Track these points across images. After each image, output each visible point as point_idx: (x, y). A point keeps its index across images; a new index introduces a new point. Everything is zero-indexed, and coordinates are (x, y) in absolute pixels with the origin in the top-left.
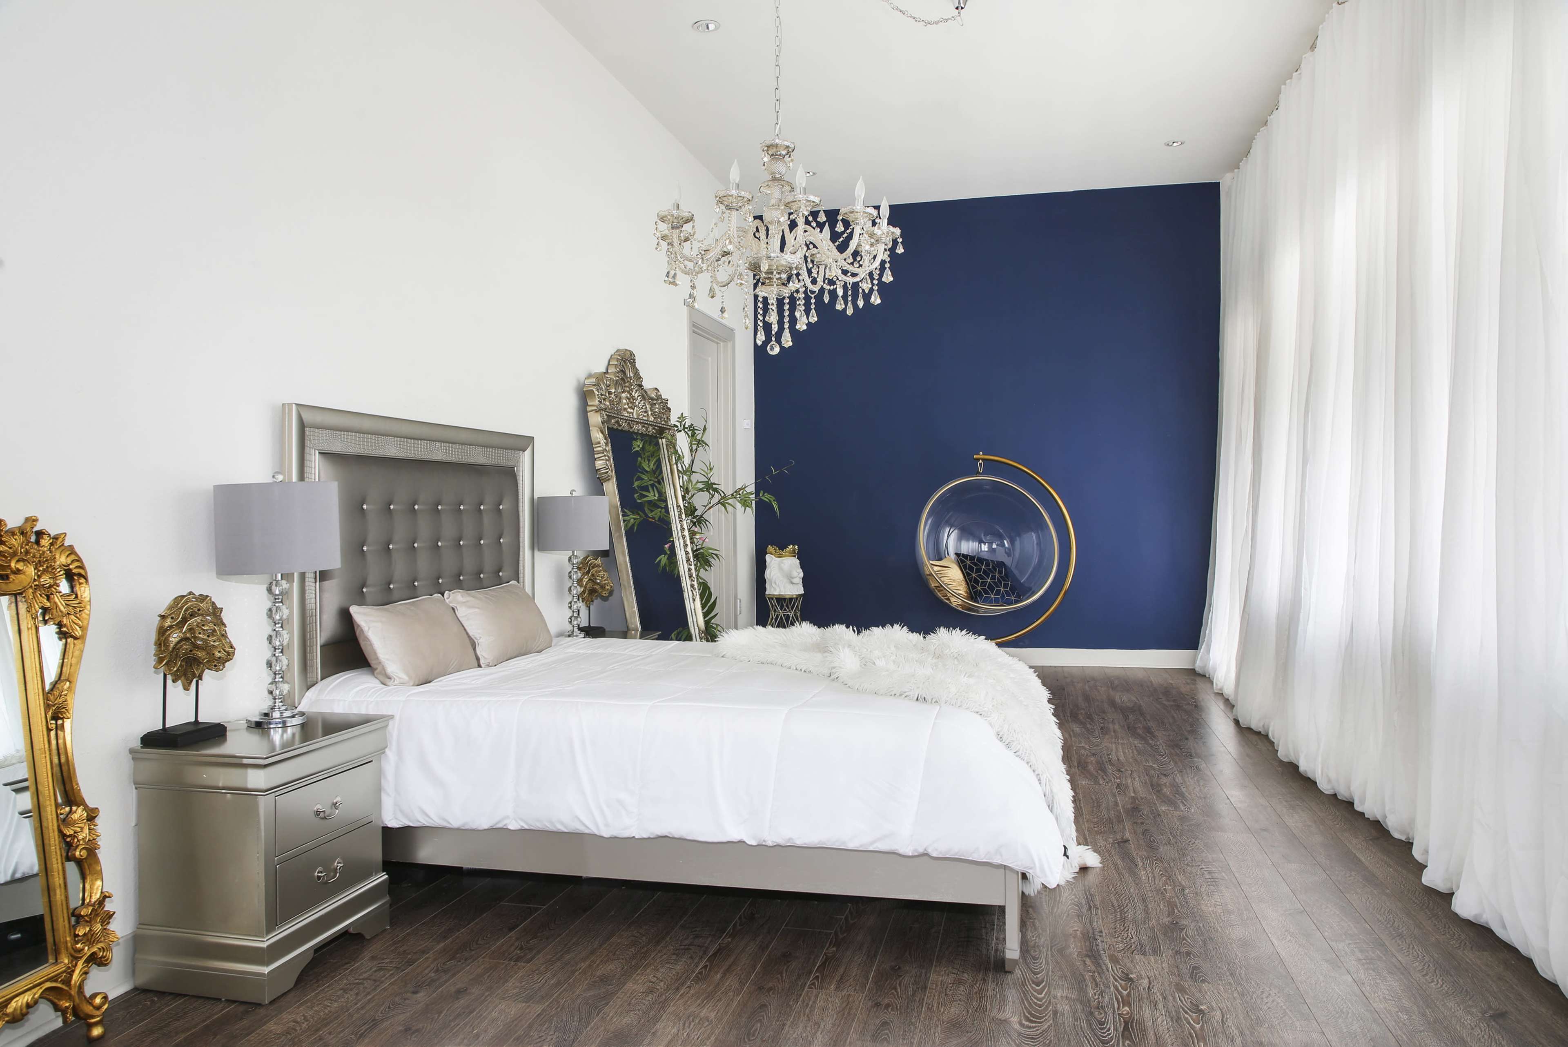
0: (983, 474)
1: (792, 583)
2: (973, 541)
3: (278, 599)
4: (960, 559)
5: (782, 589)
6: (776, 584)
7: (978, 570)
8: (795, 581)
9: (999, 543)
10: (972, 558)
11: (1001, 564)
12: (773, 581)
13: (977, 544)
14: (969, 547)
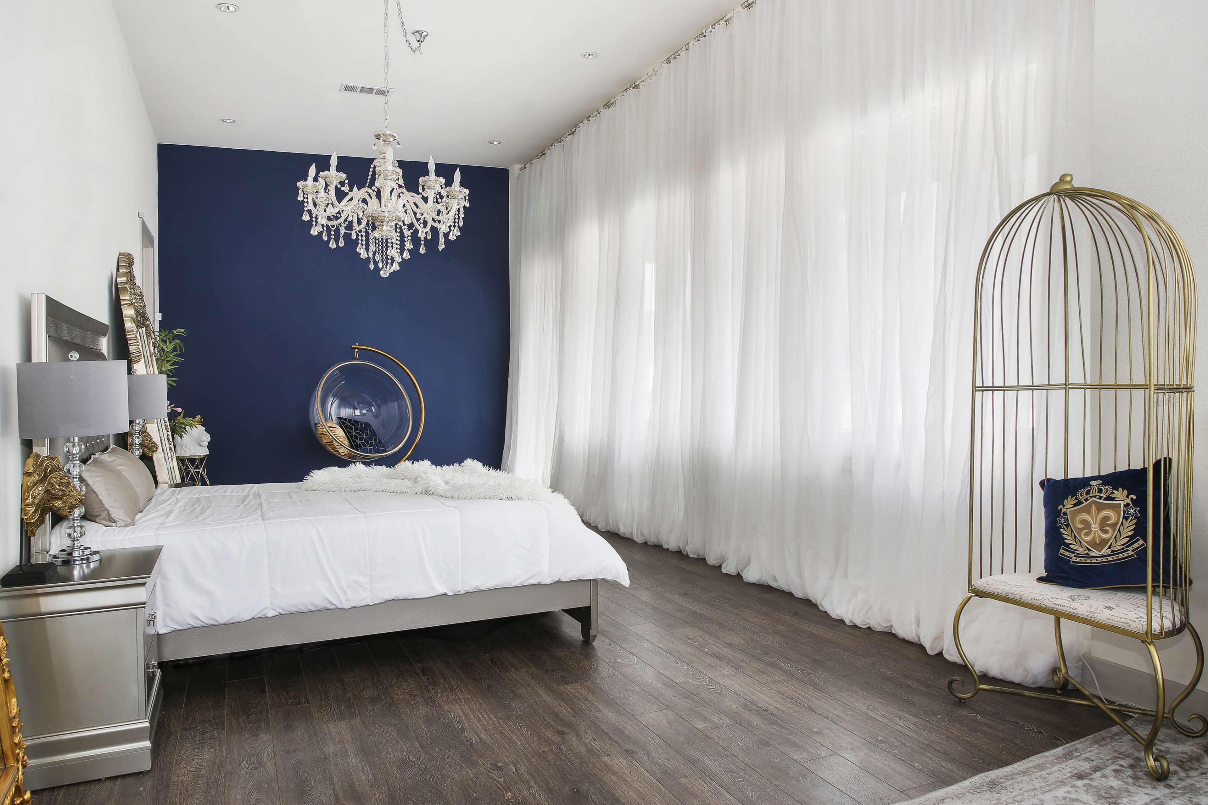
0: (358, 360)
1: (201, 445)
2: (349, 408)
3: (76, 457)
4: (342, 422)
5: (193, 452)
6: (187, 447)
7: (356, 429)
8: (203, 444)
9: (368, 409)
10: (350, 421)
11: (368, 425)
12: (184, 445)
13: (352, 410)
14: (346, 412)
